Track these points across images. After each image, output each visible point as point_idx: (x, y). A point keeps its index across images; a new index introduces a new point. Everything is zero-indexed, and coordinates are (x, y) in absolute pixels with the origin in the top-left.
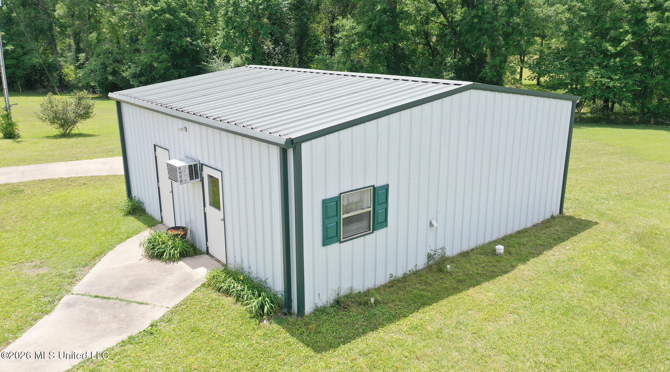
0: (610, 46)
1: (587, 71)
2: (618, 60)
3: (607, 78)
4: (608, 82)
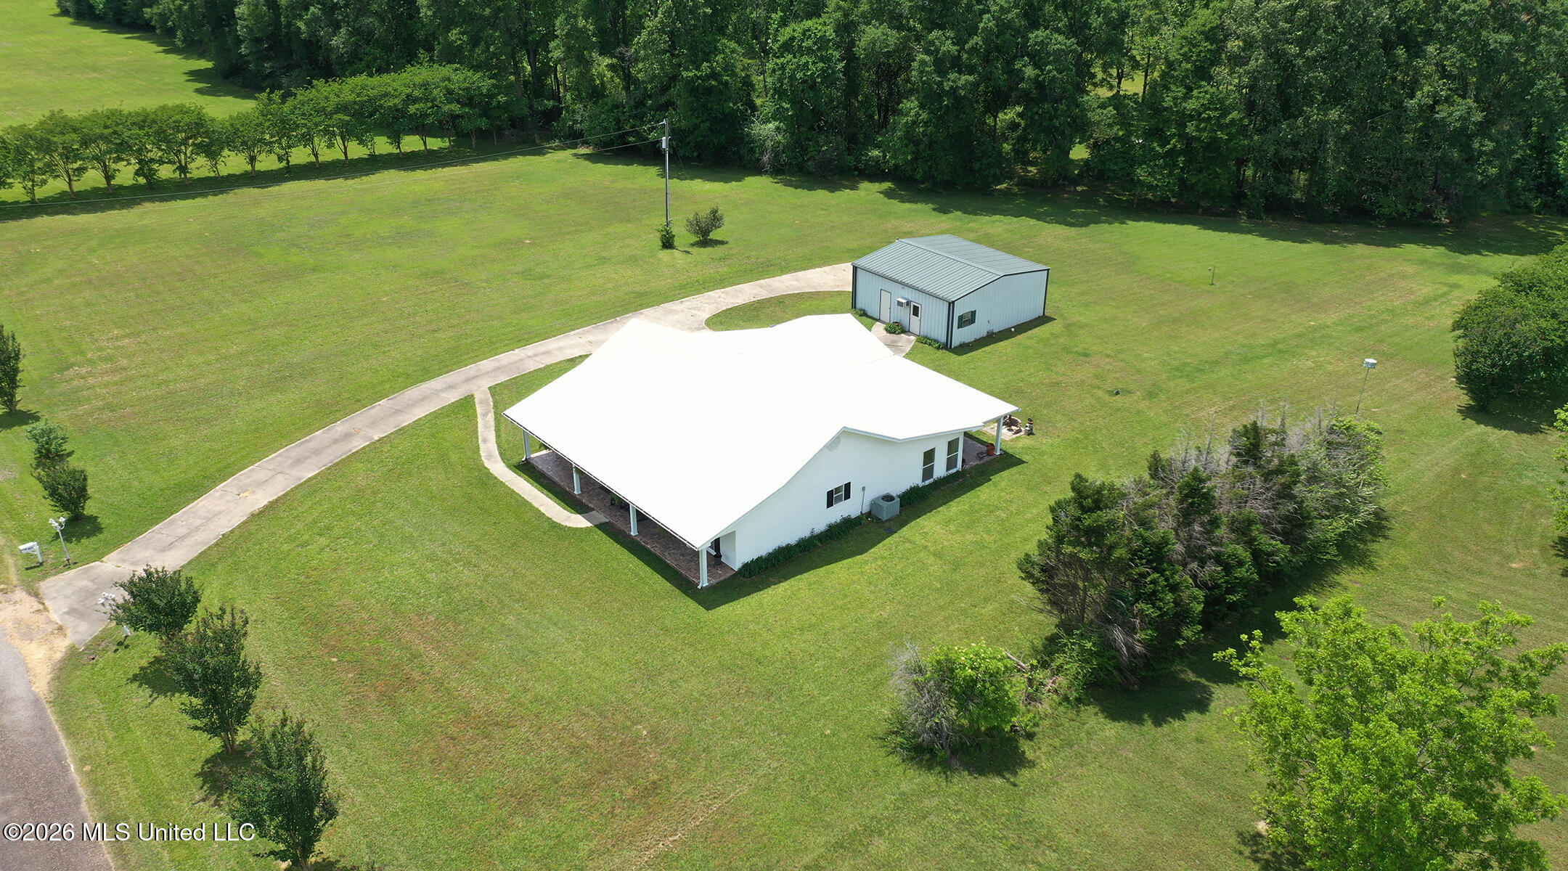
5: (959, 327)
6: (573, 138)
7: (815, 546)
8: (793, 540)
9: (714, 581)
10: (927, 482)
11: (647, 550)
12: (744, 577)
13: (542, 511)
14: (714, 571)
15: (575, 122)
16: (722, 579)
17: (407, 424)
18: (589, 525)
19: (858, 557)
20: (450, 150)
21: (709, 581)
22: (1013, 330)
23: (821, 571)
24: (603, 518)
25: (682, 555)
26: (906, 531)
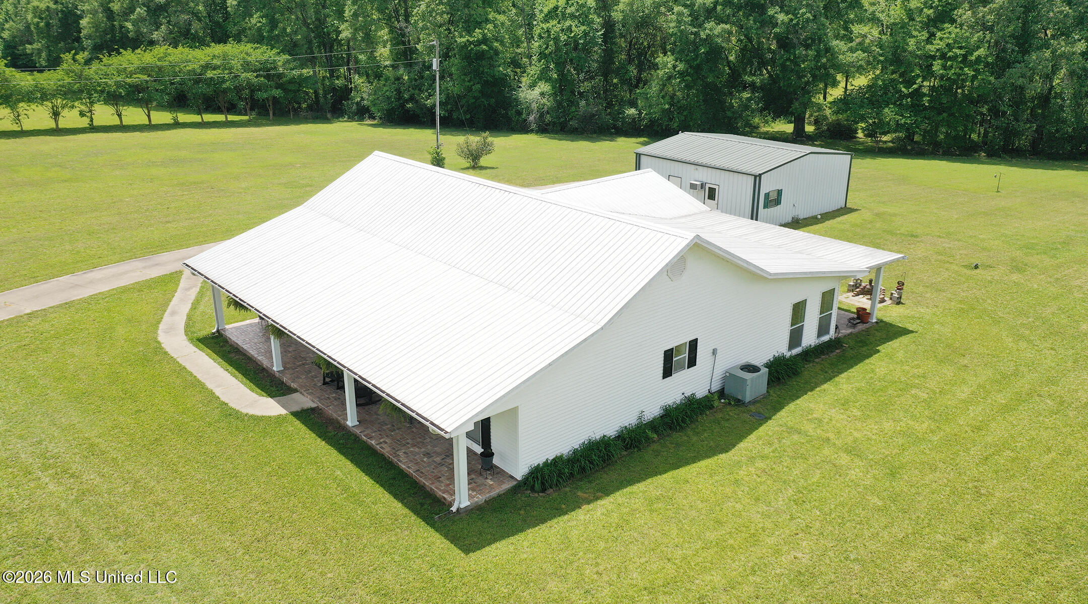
0: (904, 87)
1: (884, 109)
2: (909, 100)
3: (900, 116)
4: (901, 119)
5: (765, 207)
6: (362, 113)
7: (648, 438)
8: (611, 430)
9: (480, 498)
10: (796, 351)
11: (370, 448)
12: (533, 489)
13: (217, 394)
14: (480, 480)
15: (362, 99)
16: (494, 493)
17: (78, 298)
18: (283, 412)
19: (723, 456)
20: (249, 121)
21: (470, 497)
22: (819, 217)
23: (667, 478)
24: (304, 401)
25: (427, 454)
26: (787, 415)
